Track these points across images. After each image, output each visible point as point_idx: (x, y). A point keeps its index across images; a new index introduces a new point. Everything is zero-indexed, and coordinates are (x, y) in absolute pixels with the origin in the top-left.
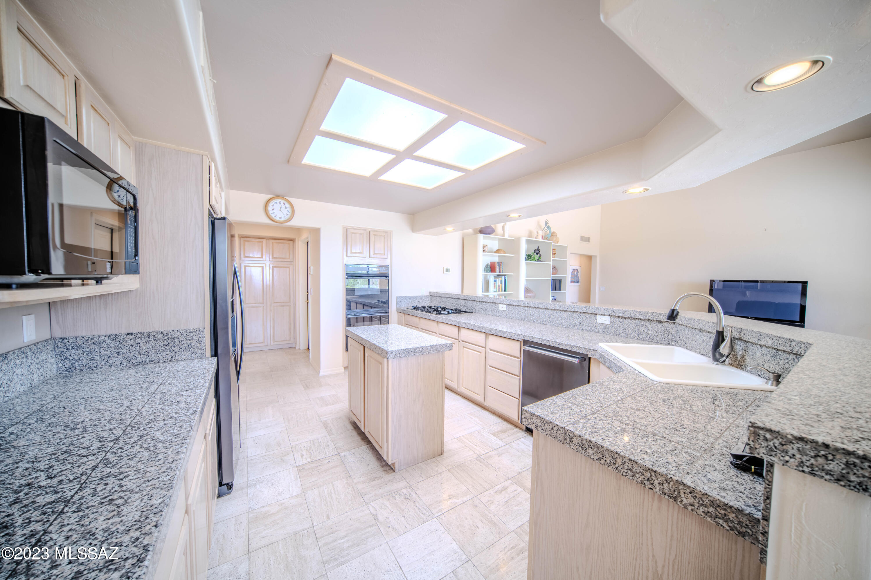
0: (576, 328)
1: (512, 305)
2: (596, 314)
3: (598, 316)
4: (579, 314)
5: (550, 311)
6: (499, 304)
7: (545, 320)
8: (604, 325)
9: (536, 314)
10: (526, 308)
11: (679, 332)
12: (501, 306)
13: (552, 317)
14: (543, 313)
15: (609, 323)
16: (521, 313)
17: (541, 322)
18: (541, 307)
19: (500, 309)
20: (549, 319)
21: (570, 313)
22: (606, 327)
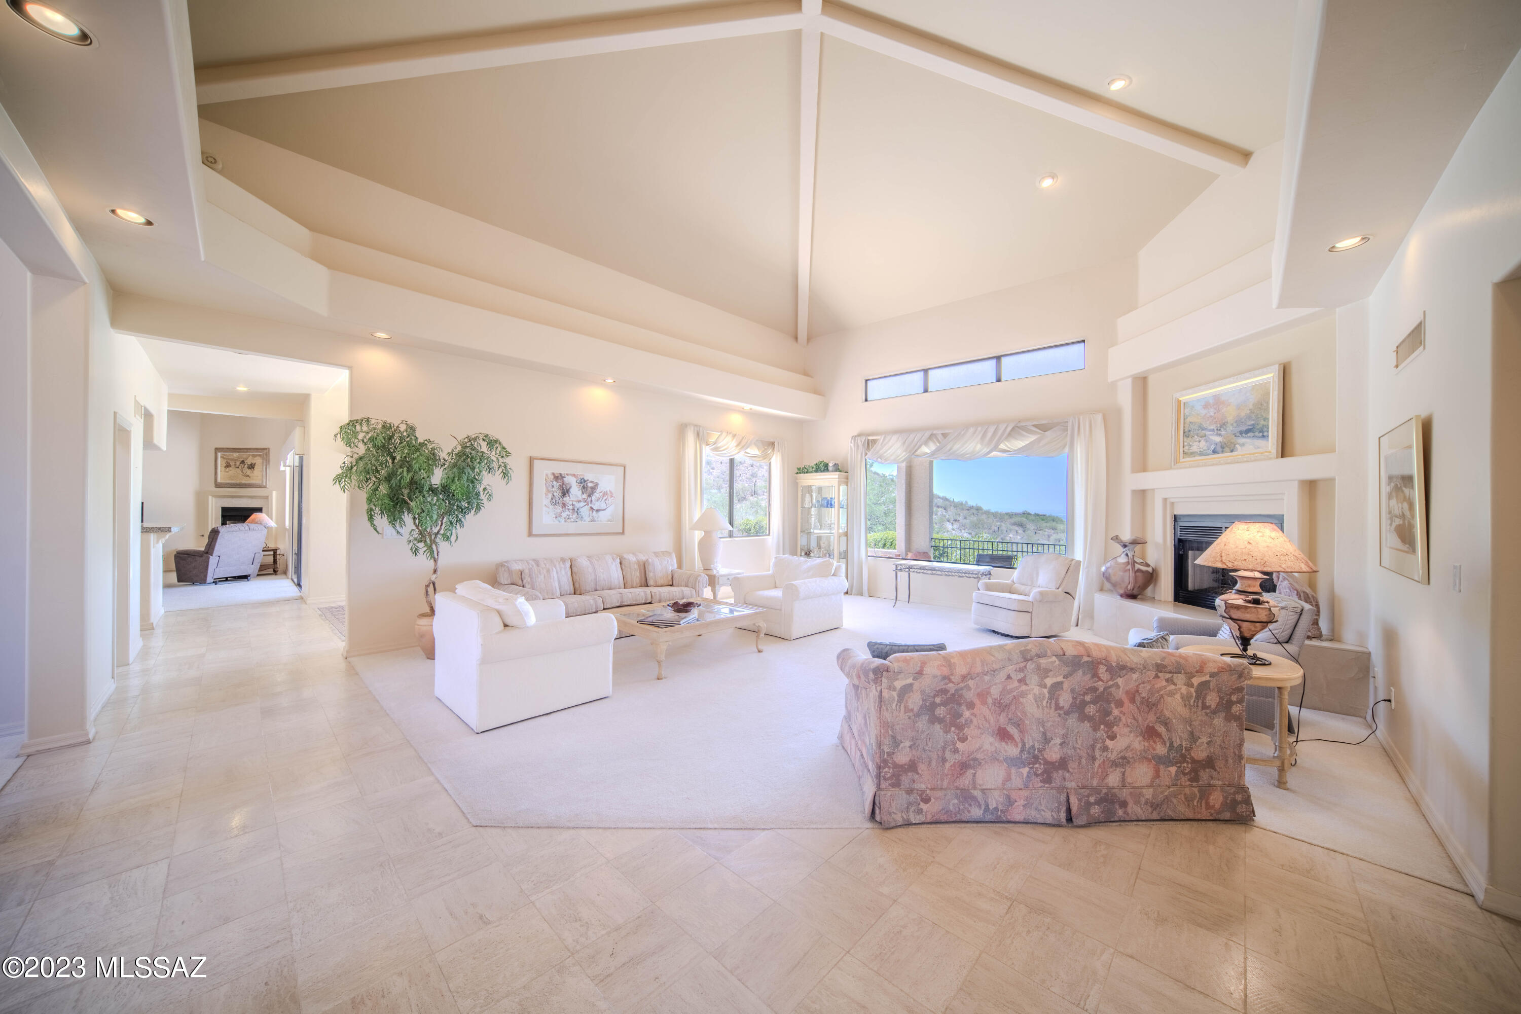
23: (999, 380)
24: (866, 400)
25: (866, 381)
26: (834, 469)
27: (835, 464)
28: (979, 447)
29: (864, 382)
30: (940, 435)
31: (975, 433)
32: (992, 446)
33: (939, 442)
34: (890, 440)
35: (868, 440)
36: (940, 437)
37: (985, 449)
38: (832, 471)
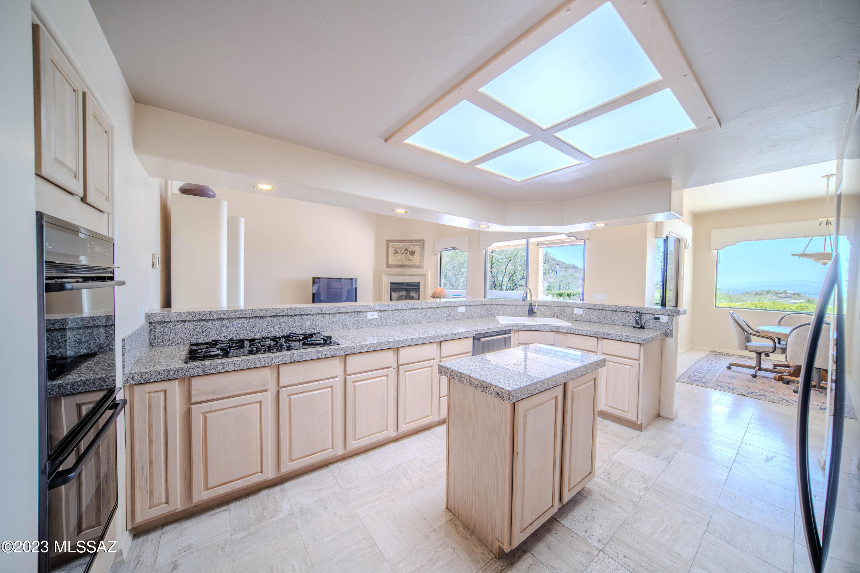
0: (446, 320)
1: (385, 311)
2: (458, 306)
3: (459, 307)
4: (447, 308)
5: (426, 310)
6: (367, 312)
7: (421, 319)
8: (462, 313)
9: (413, 316)
10: (402, 312)
11: (492, 309)
12: (369, 314)
13: (428, 315)
14: (419, 313)
15: (464, 311)
16: (397, 318)
17: (418, 321)
18: (420, 307)
19: (369, 317)
20: (425, 318)
21: (441, 309)
22: (463, 314)
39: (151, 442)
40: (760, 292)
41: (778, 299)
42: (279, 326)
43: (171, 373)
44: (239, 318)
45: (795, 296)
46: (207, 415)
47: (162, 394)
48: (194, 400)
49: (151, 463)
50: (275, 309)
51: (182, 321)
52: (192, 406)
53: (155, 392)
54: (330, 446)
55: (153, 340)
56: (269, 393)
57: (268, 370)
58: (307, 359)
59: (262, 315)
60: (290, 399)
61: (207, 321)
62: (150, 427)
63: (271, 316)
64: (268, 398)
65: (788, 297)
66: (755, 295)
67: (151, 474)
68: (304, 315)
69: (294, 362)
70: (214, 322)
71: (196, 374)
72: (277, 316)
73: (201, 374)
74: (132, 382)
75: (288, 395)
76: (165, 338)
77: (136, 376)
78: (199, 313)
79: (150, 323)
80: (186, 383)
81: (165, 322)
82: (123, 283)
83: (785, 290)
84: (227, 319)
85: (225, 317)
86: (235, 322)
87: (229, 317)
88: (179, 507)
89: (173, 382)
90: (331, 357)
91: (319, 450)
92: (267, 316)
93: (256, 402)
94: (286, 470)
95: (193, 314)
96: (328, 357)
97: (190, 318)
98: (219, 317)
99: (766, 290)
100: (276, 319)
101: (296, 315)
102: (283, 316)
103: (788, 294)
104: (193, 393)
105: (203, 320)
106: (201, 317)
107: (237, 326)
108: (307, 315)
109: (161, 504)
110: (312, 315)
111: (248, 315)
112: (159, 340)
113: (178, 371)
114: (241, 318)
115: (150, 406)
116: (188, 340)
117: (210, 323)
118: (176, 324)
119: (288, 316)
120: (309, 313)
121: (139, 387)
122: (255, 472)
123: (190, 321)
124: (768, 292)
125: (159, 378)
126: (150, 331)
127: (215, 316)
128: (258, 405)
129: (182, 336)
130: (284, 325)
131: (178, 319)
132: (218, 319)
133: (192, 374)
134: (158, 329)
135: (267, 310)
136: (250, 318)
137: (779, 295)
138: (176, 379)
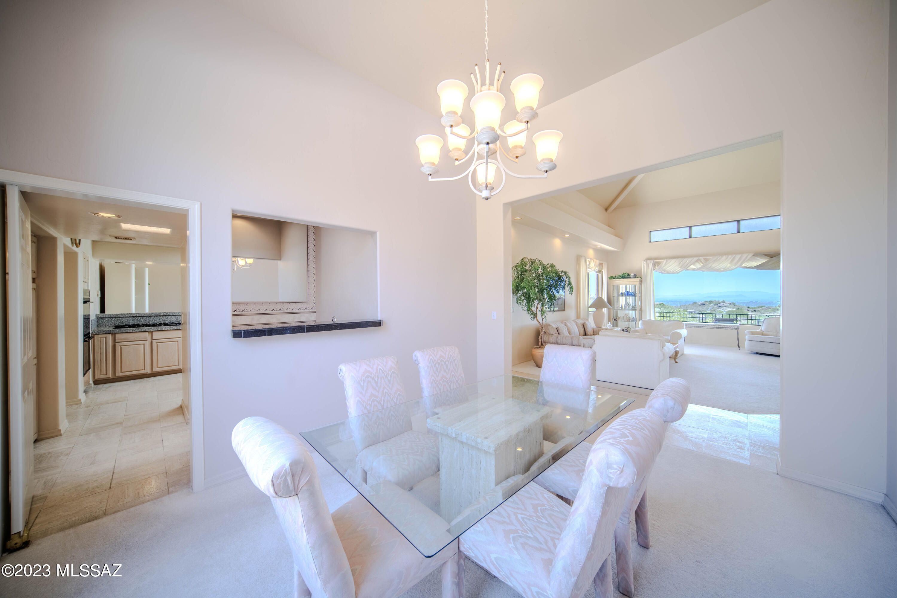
23: (738, 232)
24: (650, 242)
25: (650, 231)
26: (634, 276)
27: (635, 274)
28: (729, 265)
29: (649, 232)
30: (703, 260)
31: (727, 258)
32: (739, 264)
33: (703, 264)
34: (670, 262)
35: (655, 262)
36: (703, 261)
37: (733, 266)
38: (633, 278)
39: (100, 353)
40: (704, 302)
41: (718, 308)
42: (159, 320)
43: (108, 331)
44: (138, 317)
45: (730, 305)
46: (122, 347)
47: (105, 338)
48: (116, 341)
49: (101, 360)
50: (157, 313)
51: (112, 317)
52: (116, 343)
53: (102, 337)
54: (177, 364)
55: (99, 324)
56: (148, 341)
57: (147, 333)
58: (165, 330)
59: (150, 315)
60: (157, 344)
61: (123, 317)
62: (100, 348)
63: (155, 316)
64: (148, 344)
65: (725, 306)
66: (701, 305)
67: (101, 364)
68: (172, 315)
69: (159, 331)
70: (126, 318)
71: (117, 332)
72: (158, 316)
73: (119, 332)
74: (94, 333)
75: (156, 343)
76: (104, 324)
77: (95, 331)
78: (119, 314)
79: (97, 318)
80: (113, 336)
81: (104, 318)
82: (93, 302)
83: (723, 300)
84: (132, 317)
85: (131, 316)
86: (136, 318)
87: (133, 316)
88: (111, 376)
89: (109, 334)
90: (177, 330)
91: (172, 365)
92: (152, 316)
93: (142, 344)
94: (155, 371)
95: (116, 314)
96: (175, 330)
97: (115, 316)
98: (128, 316)
99: (709, 301)
100: (157, 317)
101: (168, 316)
102: (161, 316)
103: (725, 303)
104: (116, 339)
105: (121, 317)
106: (120, 316)
107: (137, 320)
108: (174, 316)
109: (104, 374)
110: (177, 315)
111: (143, 315)
112: (101, 325)
113: (110, 331)
114: (139, 317)
115: (100, 342)
116: (114, 325)
117: (124, 318)
118: (109, 318)
119: (164, 316)
120: (175, 315)
121: (97, 335)
122: (142, 369)
123: (115, 317)
124: (710, 302)
125: (104, 333)
126: (97, 321)
127: (127, 316)
128: (143, 345)
129: (111, 323)
130: (161, 320)
131: (110, 317)
132: (128, 317)
133: (116, 332)
134: (101, 321)
135: (152, 313)
136: (144, 316)
137: (719, 305)
138: (110, 334)
